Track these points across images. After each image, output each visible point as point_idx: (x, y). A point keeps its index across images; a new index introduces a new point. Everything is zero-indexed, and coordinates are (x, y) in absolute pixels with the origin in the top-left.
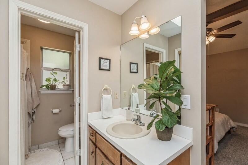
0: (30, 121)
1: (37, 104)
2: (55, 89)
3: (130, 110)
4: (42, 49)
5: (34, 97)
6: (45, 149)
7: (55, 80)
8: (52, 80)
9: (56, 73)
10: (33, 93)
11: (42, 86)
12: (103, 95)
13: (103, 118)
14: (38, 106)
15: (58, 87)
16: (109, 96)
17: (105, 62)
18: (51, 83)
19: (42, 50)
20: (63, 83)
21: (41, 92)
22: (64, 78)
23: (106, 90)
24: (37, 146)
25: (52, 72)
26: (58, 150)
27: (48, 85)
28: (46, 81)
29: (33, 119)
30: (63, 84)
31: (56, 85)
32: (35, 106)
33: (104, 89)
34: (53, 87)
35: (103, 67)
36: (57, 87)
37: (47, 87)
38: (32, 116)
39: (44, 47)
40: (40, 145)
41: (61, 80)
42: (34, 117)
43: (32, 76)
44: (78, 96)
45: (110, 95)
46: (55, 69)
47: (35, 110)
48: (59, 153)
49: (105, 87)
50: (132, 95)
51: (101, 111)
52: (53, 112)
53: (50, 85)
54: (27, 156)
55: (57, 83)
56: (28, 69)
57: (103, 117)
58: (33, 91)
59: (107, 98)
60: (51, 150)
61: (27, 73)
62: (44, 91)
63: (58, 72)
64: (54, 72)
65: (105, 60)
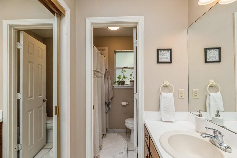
0: (108, 109)
1: (112, 96)
2: (124, 85)
3: (203, 118)
4: (115, 52)
5: (110, 91)
6: (117, 134)
7: (124, 77)
8: (122, 77)
9: (125, 71)
10: (109, 88)
11: (115, 82)
12: (162, 93)
13: (162, 120)
14: (112, 98)
15: (127, 83)
16: (170, 95)
17: (165, 53)
18: (121, 80)
19: (115, 54)
20: (130, 79)
21: (114, 87)
22: (131, 75)
23: (166, 87)
24: (112, 129)
25: (122, 70)
26: (125, 139)
27: (119, 81)
28: (118, 78)
29: (109, 108)
30: (130, 81)
31: (125, 81)
32: (110, 98)
33: (164, 86)
34: (123, 83)
35: (162, 59)
36: (125, 83)
37: (118, 83)
38: (109, 105)
39: (116, 51)
40: (114, 130)
41: (129, 77)
42: (110, 106)
43: (109, 75)
44: (136, 92)
45: (172, 94)
46: (124, 67)
47: (110, 101)
48: (125, 142)
49: (165, 84)
50: (208, 95)
51: (159, 111)
52: (123, 105)
53: (121, 82)
54: (103, 136)
55: (125, 80)
56: (107, 69)
57: (161, 118)
58: (109, 86)
59: (167, 97)
60: (120, 136)
61: (105, 72)
62: (116, 86)
63: (127, 70)
64: (124, 70)
65: (165, 51)
